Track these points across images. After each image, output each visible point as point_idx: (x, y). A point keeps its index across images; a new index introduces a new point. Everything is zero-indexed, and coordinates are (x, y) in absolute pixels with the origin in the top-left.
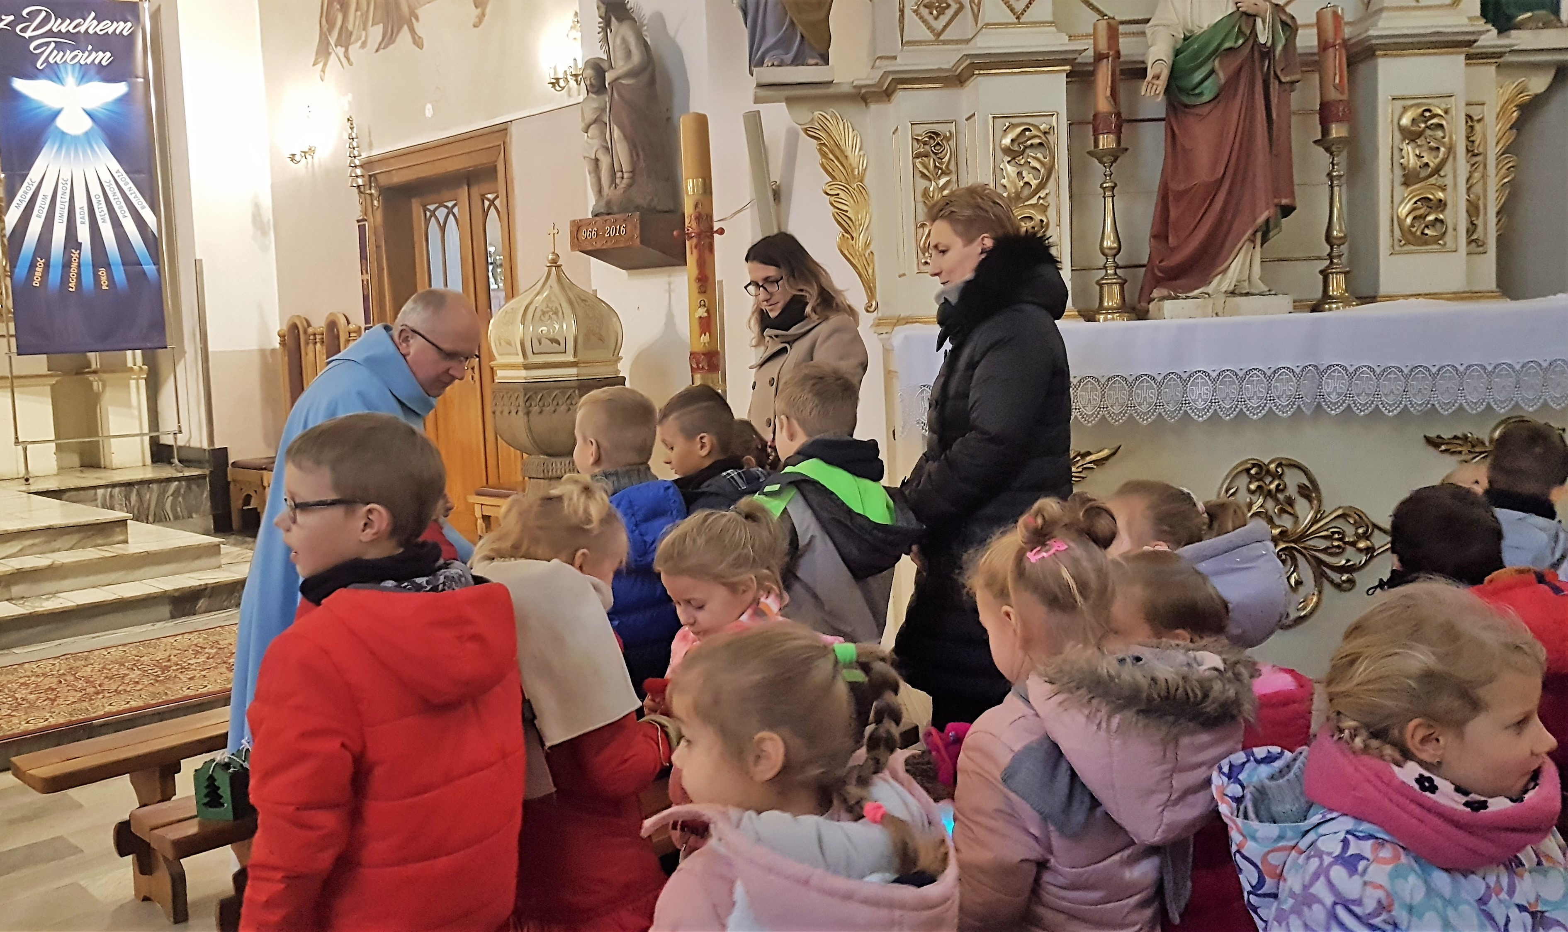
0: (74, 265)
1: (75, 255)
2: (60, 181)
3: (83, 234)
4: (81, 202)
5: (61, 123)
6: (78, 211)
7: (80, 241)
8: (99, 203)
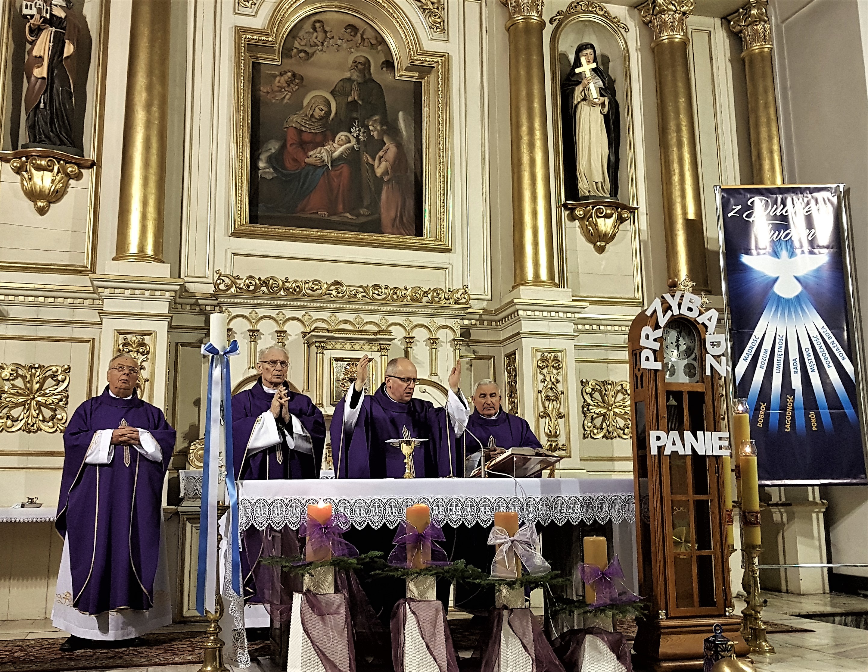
0: (790, 408)
1: (790, 400)
2: (778, 337)
3: (796, 382)
4: (794, 354)
5: (777, 289)
6: (791, 362)
7: (793, 388)
8: (809, 355)
